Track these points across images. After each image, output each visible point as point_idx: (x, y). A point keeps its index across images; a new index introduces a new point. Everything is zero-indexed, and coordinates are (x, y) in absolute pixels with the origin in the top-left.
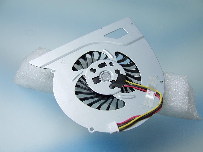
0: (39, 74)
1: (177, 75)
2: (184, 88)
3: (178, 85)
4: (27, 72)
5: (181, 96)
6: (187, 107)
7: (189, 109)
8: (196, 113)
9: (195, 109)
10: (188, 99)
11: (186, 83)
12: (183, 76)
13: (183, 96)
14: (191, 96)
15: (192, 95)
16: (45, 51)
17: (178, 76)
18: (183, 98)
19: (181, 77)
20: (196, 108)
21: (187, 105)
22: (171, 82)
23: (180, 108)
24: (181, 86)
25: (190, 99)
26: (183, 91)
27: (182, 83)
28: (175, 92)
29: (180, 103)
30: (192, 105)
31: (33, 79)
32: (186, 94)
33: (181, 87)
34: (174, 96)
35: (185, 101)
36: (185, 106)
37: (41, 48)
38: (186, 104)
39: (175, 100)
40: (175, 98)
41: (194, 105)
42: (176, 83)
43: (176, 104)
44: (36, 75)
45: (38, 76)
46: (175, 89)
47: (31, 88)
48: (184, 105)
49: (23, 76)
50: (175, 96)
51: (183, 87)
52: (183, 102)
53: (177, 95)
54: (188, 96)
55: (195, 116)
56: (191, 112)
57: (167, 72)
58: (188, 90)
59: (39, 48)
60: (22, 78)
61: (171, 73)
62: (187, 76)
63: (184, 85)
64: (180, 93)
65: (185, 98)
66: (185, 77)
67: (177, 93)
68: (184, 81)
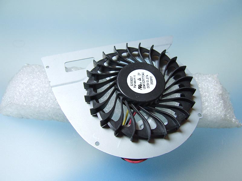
0: (30, 98)
1: (205, 75)
2: (216, 89)
3: (208, 87)
4: (14, 98)
5: (214, 101)
6: (223, 113)
7: (225, 115)
8: (235, 119)
9: (233, 114)
10: (223, 103)
11: (217, 83)
12: (212, 75)
13: (216, 100)
14: (226, 99)
15: (226, 97)
16: (33, 67)
17: (207, 76)
18: (216, 102)
19: (209, 77)
20: (233, 112)
21: (223, 110)
23: (214, 115)
25: (225, 102)
26: (215, 94)
27: (212, 84)
28: (206, 96)
29: (214, 109)
30: (228, 109)
31: (23, 106)
32: (219, 97)
33: (212, 89)
35: (220, 105)
36: (221, 112)
37: (28, 64)
38: (221, 109)
39: (208, 106)
40: (206, 104)
41: (230, 109)
42: (205, 86)
43: (209, 111)
44: (26, 100)
45: (29, 101)
46: (205, 92)
47: (23, 118)
48: (219, 111)
49: (10, 103)
50: (207, 101)
51: (214, 89)
52: (217, 108)
53: (209, 100)
54: (223, 99)
55: (234, 123)
56: (228, 118)
58: (221, 92)
59: (26, 65)
60: (8, 105)
61: (197, 73)
62: (217, 74)
63: (215, 86)
64: (211, 97)
65: (219, 102)
66: (215, 76)
67: (209, 97)
68: (214, 82)
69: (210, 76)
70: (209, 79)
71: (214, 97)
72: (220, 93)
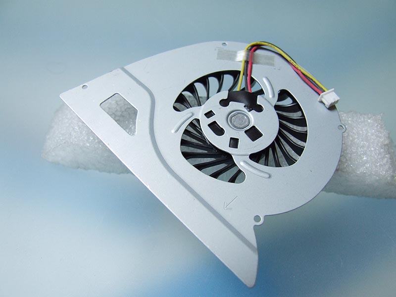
4: (71, 135)
11: (381, 128)
13: (380, 154)
17: (366, 117)
18: (380, 157)
21: (389, 168)
22: (353, 128)
24: (372, 135)
26: (378, 144)
29: (376, 167)
31: (85, 147)
32: (385, 150)
33: (374, 137)
34: (363, 154)
39: (367, 162)
40: (365, 158)
42: (362, 130)
47: (79, 167)
48: (383, 170)
49: (65, 143)
50: (365, 154)
51: (377, 136)
52: (380, 165)
57: (343, 111)
58: (387, 142)
60: (61, 146)
62: (382, 114)
63: (378, 132)
64: (372, 149)
66: (379, 117)
67: (368, 147)
68: (378, 125)
69: (371, 117)
70: (369, 121)
71: (375, 149)
72: (385, 143)
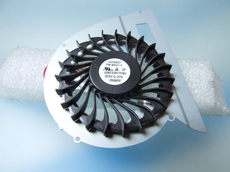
0: (18, 80)
1: (197, 61)
2: (208, 76)
3: (199, 74)
5: (204, 88)
6: (213, 101)
7: (215, 104)
8: (226, 107)
9: (224, 102)
10: (214, 91)
12: (205, 61)
14: (218, 86)
15: (218, 84)
16: (23, 49)
19: (202, 63)
20: (225, 100)
23: (204, 103)
25: (216, 90)
27: (204, 71)
30: (219, 97)
35: (210, 93)
36: (211, 100)
37: (18, 47)
38: (211, 97)
41: (222, 97)
43: (199, 99)
44: (14, 83)
46: (196, 79)
53: (199, 87)
54: (214, 87)
55: (224, 111)
56: (219, 107)
59: (16, 47)
61: (189, 59)
65: (210, 90)
